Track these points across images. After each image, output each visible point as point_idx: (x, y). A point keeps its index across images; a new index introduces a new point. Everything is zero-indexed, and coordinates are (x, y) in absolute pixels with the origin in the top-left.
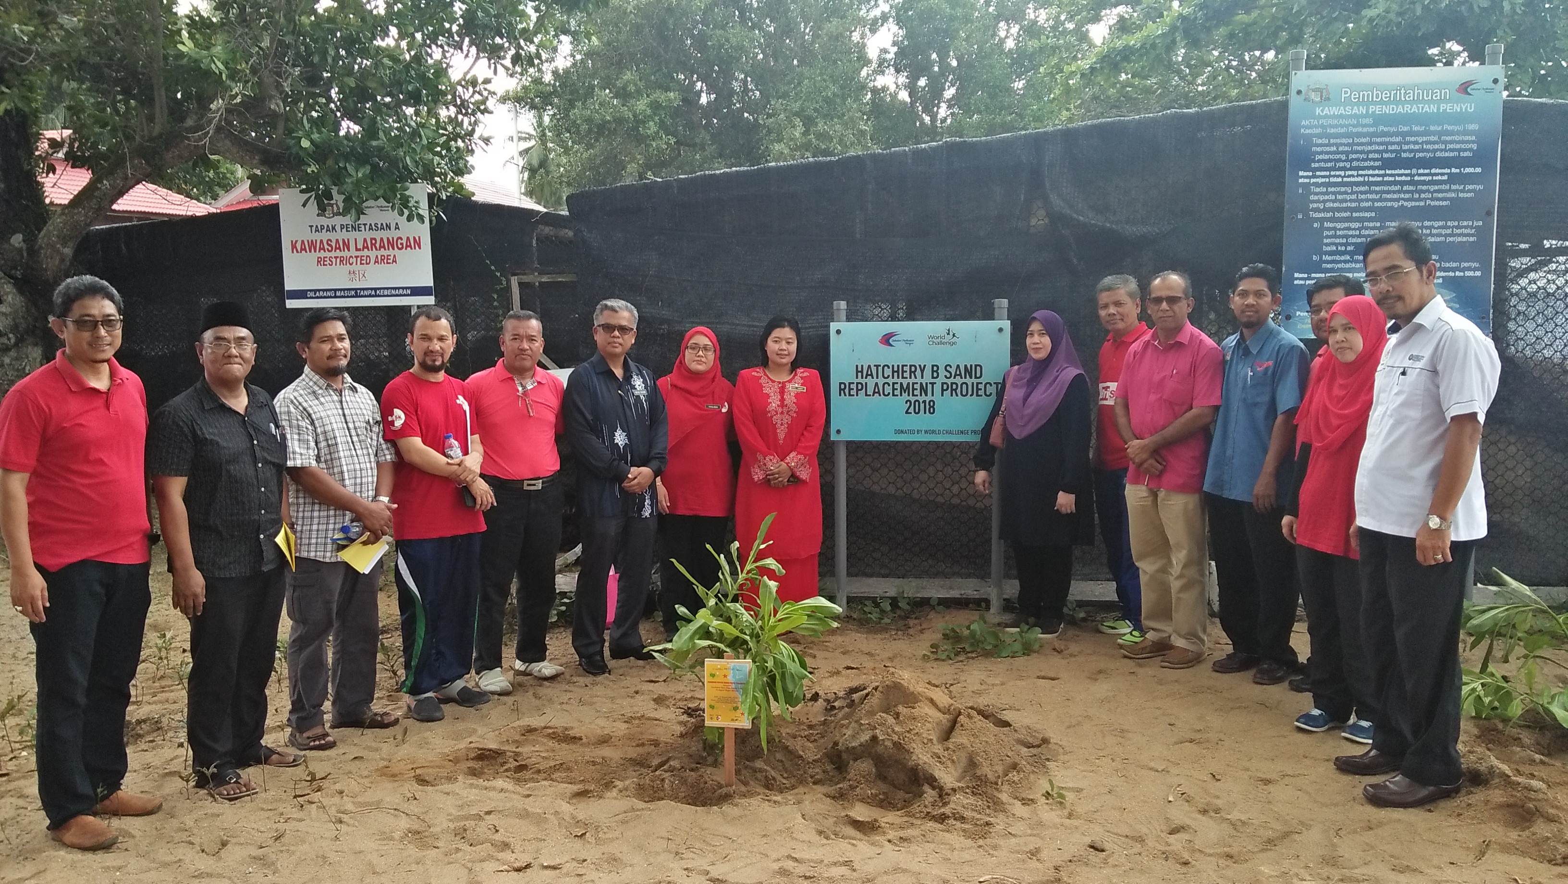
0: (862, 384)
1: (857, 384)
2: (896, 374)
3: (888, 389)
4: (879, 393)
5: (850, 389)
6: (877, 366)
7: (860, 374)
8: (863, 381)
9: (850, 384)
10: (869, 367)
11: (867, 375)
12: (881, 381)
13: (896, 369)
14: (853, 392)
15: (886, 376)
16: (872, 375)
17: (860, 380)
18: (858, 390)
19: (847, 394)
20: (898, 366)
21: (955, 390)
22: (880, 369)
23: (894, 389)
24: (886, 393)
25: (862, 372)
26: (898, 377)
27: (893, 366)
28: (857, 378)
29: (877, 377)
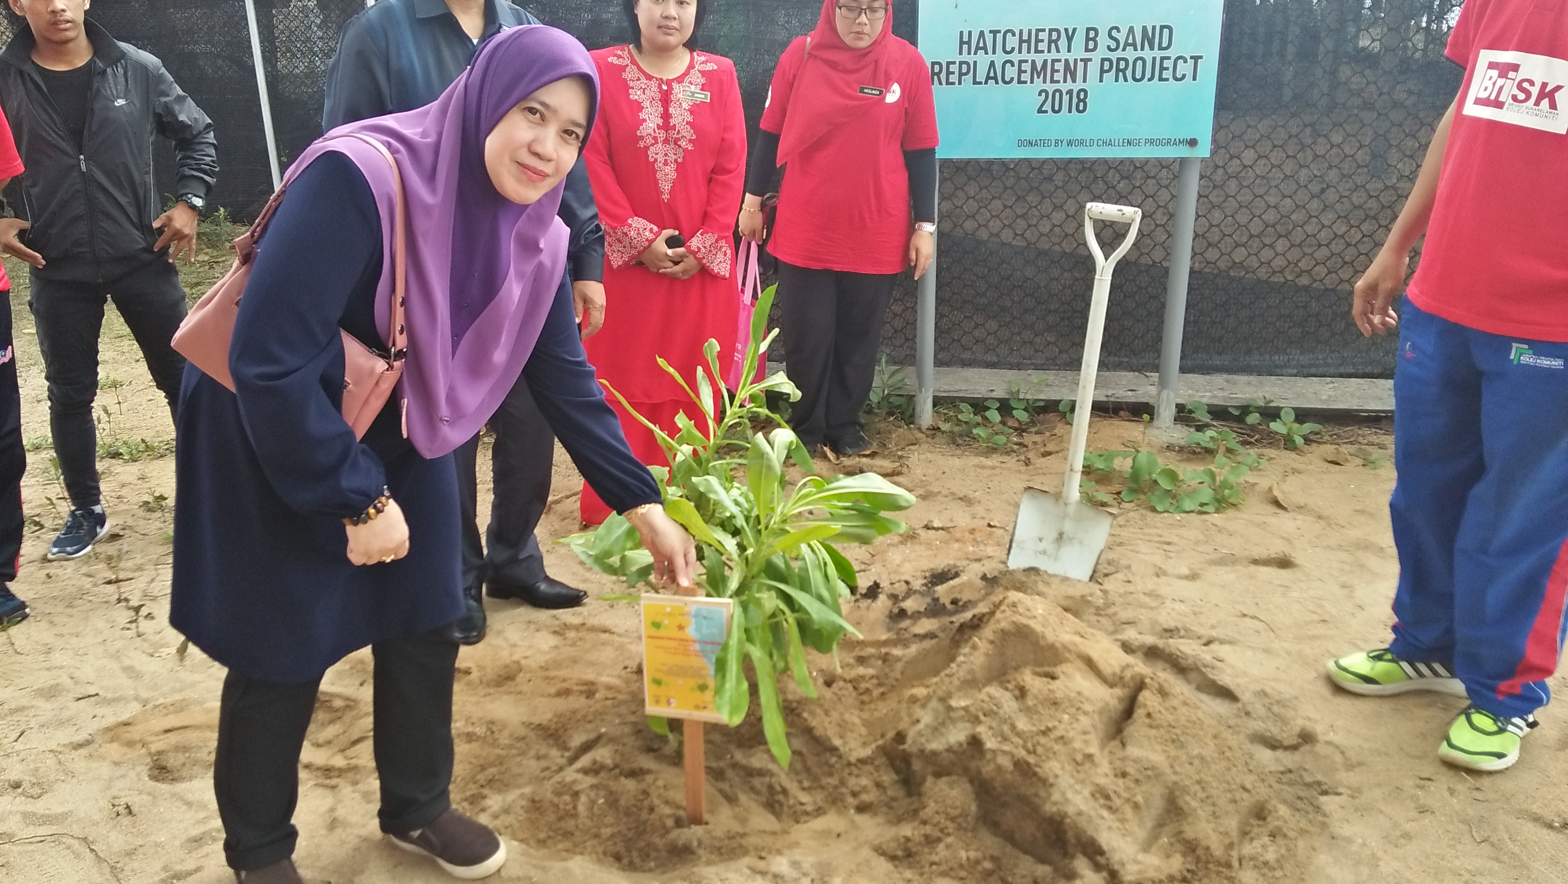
0: (967, 64)
1: (961, 63)
2: (1025, 45)
3: (1011, 72)
4: (995, 78)
5: (949, 73)
6: (995, 33)
7: (965, 47)
8: (971, 59)
9: (949, 63)
10: (982, 34)
11: (978, 48)
12: (1000, 58)
13: (1025, 37)
14: (954, 78)
15: (1008, 49)
16: (985, 48)
17: (965, 57)
18: (961, 74)
19: (944, 82)
20: (1030, 31)
21: (1124, 71)
22: (999, 37)
23: (1021, 72)
24: (1007, 79)
25: (969, 43)
26: (1029, 52)
27: (1021, 32)
28: (961, 53)
29: (994, 53)
